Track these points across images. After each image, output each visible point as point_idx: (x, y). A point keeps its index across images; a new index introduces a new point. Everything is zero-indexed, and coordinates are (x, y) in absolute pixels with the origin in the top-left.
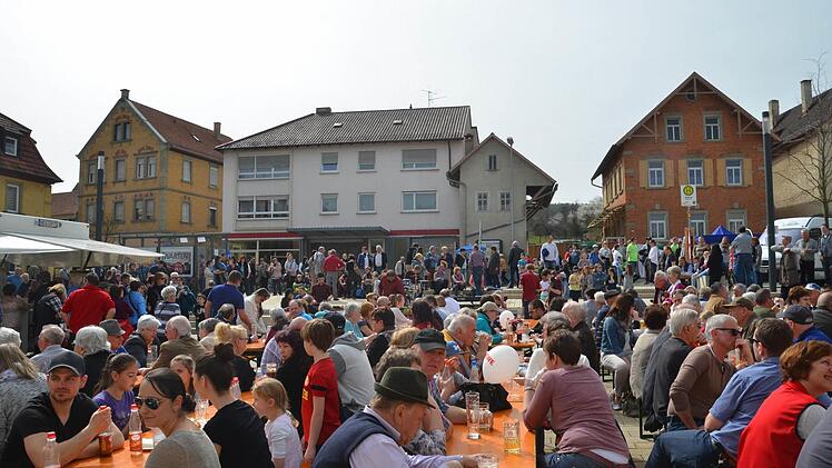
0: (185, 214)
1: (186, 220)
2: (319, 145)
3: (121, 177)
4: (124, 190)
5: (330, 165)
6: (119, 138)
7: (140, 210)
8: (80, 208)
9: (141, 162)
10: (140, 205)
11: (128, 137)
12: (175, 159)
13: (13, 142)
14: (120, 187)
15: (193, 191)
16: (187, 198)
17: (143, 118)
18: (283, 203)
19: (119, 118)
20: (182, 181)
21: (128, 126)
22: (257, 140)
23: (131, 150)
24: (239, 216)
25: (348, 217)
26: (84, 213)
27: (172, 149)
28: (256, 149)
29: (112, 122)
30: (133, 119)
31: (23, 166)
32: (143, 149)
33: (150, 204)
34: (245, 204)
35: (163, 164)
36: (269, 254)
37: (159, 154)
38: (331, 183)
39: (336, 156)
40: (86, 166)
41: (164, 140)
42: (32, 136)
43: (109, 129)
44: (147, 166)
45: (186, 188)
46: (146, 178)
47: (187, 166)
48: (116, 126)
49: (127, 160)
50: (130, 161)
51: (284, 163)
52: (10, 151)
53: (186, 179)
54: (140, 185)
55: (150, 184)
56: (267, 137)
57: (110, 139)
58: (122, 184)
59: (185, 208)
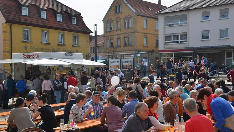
0: (145, 42)
1: (145, 45)
2: (200, 8)
3: (119, 28)
4: (120, 33)
5: (206, 17)
6: (117, 12)
7: (127, 42)
8: (104, 41)
9: (126, 21)
10: (126, 39)
11: (121, 11)
12: (140, 19)
13: (74, 19)
14: (118, 32)
15: (148, 32)
16: (145, 35)
17: (126, 2)
18: (184, 36)
19: (117, 3)
20: (143, 28)
21: (121, 6)
22: (173, 8)
23: (122, 16)
24: (166, 43)
25: (215, 41)
26: (106, 43)
27: (138, 15)
28: (172, 12)
29: (115, 5)
30: (122, 3)
31: (78, 28)
32: (126, 16)
33: (130, 39)
34: (167, 37)
35: (135, 22)
36: (178, 59)
37: (133, 17)
38: (206, 26)
39: (209, 12)
40: (106, 24)
41: (135, 11)
42: (81, 15)
43: (114, 8)
44: (129, 23)
45: (145, 31)
46: (128, 28)
47: (145, 22)
48: (116, 6)
49: (121, 20)
50: (122, 21)
51: (185, 18)
52: (73, 22)
53: (145, 27)
54: (126, 31)
55: (130, 30)
56: (177, 6)
57: (114, 12)
58: (119, 31)
59: (145, 40)
